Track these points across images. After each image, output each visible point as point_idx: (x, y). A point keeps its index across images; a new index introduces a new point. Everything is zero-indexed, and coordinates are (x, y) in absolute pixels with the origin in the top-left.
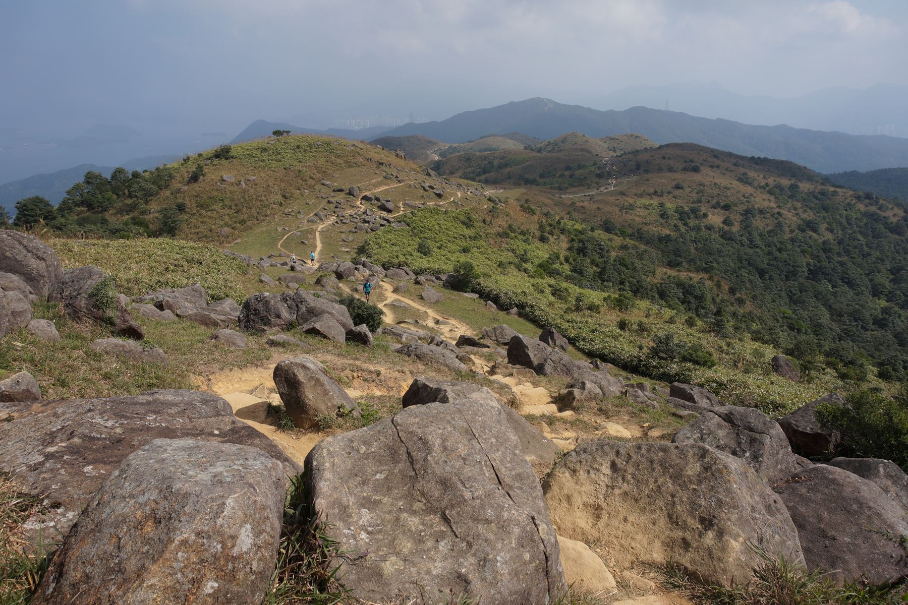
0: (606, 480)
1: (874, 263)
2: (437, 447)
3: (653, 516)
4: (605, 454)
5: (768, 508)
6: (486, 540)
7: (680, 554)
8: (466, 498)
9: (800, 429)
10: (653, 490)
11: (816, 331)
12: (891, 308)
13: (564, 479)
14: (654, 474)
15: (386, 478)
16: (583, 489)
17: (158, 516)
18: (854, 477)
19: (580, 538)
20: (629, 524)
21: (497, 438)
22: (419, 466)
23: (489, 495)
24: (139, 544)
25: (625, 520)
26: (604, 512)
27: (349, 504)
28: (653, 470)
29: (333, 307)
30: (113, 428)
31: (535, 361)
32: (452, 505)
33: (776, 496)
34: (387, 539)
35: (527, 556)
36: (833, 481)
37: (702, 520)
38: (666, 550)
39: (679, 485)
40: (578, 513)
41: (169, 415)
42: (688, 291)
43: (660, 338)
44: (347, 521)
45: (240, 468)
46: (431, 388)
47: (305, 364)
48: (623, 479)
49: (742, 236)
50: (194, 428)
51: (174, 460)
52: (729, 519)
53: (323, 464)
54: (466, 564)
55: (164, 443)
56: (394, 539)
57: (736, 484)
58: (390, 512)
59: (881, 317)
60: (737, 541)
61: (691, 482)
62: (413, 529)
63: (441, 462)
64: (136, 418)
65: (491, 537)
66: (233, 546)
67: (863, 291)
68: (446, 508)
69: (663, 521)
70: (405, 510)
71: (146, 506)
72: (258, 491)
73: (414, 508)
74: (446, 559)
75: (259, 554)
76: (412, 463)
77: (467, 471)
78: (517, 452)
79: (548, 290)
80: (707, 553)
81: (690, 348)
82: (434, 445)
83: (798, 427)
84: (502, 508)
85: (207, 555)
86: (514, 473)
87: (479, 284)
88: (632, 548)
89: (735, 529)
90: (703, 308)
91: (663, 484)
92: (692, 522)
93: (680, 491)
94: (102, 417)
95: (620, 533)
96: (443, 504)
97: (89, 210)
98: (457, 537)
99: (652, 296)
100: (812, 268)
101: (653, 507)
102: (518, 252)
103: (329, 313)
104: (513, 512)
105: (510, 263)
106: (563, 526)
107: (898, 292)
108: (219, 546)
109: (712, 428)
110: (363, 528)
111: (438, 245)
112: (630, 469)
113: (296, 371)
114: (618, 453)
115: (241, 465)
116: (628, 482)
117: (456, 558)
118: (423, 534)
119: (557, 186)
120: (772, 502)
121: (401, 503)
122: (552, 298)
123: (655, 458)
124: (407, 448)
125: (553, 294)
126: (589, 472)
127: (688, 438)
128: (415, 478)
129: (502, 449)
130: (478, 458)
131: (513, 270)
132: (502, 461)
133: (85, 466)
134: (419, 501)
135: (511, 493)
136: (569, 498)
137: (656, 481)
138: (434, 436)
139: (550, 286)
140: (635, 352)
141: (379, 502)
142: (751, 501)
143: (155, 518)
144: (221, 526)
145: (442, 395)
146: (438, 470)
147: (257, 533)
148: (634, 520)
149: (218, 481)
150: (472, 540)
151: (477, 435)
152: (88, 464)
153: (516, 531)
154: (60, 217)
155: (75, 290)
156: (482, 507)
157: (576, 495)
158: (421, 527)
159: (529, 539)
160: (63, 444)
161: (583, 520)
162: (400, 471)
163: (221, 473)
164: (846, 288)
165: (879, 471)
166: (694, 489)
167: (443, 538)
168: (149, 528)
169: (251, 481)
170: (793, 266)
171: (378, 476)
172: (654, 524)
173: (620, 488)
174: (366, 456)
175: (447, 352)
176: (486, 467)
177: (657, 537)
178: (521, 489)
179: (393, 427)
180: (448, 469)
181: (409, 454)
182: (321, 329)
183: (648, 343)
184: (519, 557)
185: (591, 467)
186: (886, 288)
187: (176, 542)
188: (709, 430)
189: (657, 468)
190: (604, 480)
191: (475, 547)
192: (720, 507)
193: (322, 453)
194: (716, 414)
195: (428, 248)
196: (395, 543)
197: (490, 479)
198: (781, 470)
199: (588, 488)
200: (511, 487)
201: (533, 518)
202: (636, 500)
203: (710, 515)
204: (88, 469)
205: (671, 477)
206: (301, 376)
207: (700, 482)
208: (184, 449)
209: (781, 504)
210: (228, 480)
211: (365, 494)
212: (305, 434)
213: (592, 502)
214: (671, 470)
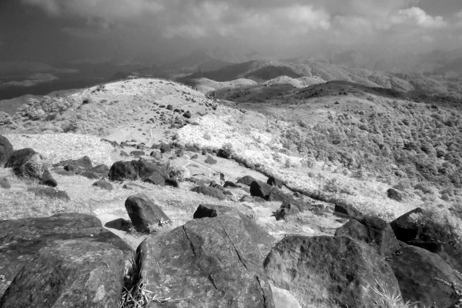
0: (298, 256)
1: (438, 140)
2: (206, 241)
3: (322, 275)
4: (297, 242)
5: (382, 269)
6: (232, 290)
7: (336, 295)
8: (221, 267)
9: (402, 227)
10: (322, 261)
11: (409, 176)
12: (447, 163)
13: (276, 256)
14: (323, 252)
15: (180, 258)
16: (287, 261)
17: (53, 282)
18: (427, 252)
19: (285, 287)
20: (310, 280)
21: (239, 235)
22: (197, 251)
23: (234, 266)
24: (42, 298)
25: (308, 277)
26: (297, 273)
27: (159, 273)
28: (322, 250)
29: (159, 168)
30: (35, 234)
31: (265, 194)
32: (214, 272)
33: (386, 263)
34: (179, 291)
35: (254, 298)
36: (417, 254)
37: (348, 277)
38: (329, 293)
39: (336, 258)
40: (284, 274)
41: (67, 227)
42: (343, 156)
43: (329, 181)
44: (158, 281)
45: (100, 255)
46: (208, 209)
47: (142, 198)
48: (307, 256)
49: (370, 127)
50: (80, 233)
51: (64, 251)
52: (362, 276)
53: (146, 251)
54: (221, 303)
55: (59, 242)
56: (183, 291)
57: (365, 257)
58: (181, 276)
59: (442, 168)
60: (366, 287)
61: (342, 256)
62: (194, 285)
63: (208, 249)
64: (48, 229)
65: (235, 288)
66: (94, 297)
67: (432, 155)
68: (211, 273)
69: (328, 277)
70: (189, 275)
71: (47, 277)
72: (108, 267)
73: (194, 274)
74: (211, 300)
75: (109, 301)
76: (193, 250)
77: (222, 253)
78: (250, 242)
79: (271, 157)
80: (350, 294)
81: (345, 186)
82: (205, 240)
83: (401, 226)
84: (241, 272)
85: (79, 302)
86: (247, 254)
87: (235, 155)
88: (312, 292)
89: (364, 281)
90: (351, 165)
91: (328, 257)
92: (343, 277)
93: (336, 261)
94: (30, 229)
95: (306, 284)
96: (210, 271)
97: (30, 119)
98: (216, 288)
99: (325, 159)
100: (406, 143)
101: (322, 270)
102: (256, 137)
103: (156, 171)
104: (246, 274)
105: (252, 143)
106: (276, 281)
107: (450, 155)
108: (86, 298)
109: (355, 227)
110: (167, 285)
111: (214, 134)
112: (310, 250)
113: (137, 202)
114: (304, 242)
115: (100, 253)
116: (309, 257)
117: (216, 300)
118: (199, 287)
119: (275, 103)
120: (384, 266)
121: (187, 271)
122: (273, 161)
123: (323, 244)
124: (191, 242)
125: (274, 159)
126: (289, 252)
127: (343, 233)
128: (194, 258)
129: (242, 241)
130: (228, 246)
131: (252, 146)
132: (241, 248)
133: (18, 256)
134: (197, 270)
135: (246, 264)
136: (279, 267)
137: (324, 256)
138: (205, 235)
139: (273, 155)
140: (316, 188)
141: (176, 271)
142: (373, 265)
143: (51, 283)
144: (87, 287)
145: (213, 213)
146: (207, 254)
147: (107, 289)
148: (313, 277)
149: (87, 262)
150: (224, 290)
151: (228, 234)
152: (21, 254)
153: (248, 284)
154: (13, 122)
155: (20, 161)
156: (230, 272)
157: (283, 264)
158: (198, 284)
159: (255, 289)
160: (7, 244)
161: (287, 278)
162: (187, 254)
163: (89, 258)
164: (424, 153)
165: (441, 248)
166: (343, 260)
167: (209, 289)
168: (48, 289)
169: (105, 261)
170: (397, 143)
171: (175, 257)
172: (323, 279)
173: (305, 260)
174: (169, 246)
175: (219, 191)
176: (233, 251)
177: (325, 286)
178: (251, 262)
179: (183, 230)
180: (212, 252)
181: (192, 245)
182: (152, 180)
183: (323, 184)
184: (250, 299)
185: (291, 249)
186: (444, 153)
187: (62, 296)
188: (354, 228)
189: (324, 249)
190: (297, 256)
191: (226, 294)
192: (357, 269)
193: (145, 246)
194: (357, 220)
195: (209, 136)
196: (184, 293)
197: (234, 257)
198: (391, 249)
199: (289, 260)
200: (246, 261)
201: (257, 278)
202: (314, 267)
203: (352, 274)
204: (21, 257)
205: (331, 254)
206: (140, 204)
207: (346, 256)
208: (69, 245)
209: (389, 266)
210: (92, 261)
211: (168, 267)
212: (142, 235)
213: (291, 268)
214: (331, 250)
